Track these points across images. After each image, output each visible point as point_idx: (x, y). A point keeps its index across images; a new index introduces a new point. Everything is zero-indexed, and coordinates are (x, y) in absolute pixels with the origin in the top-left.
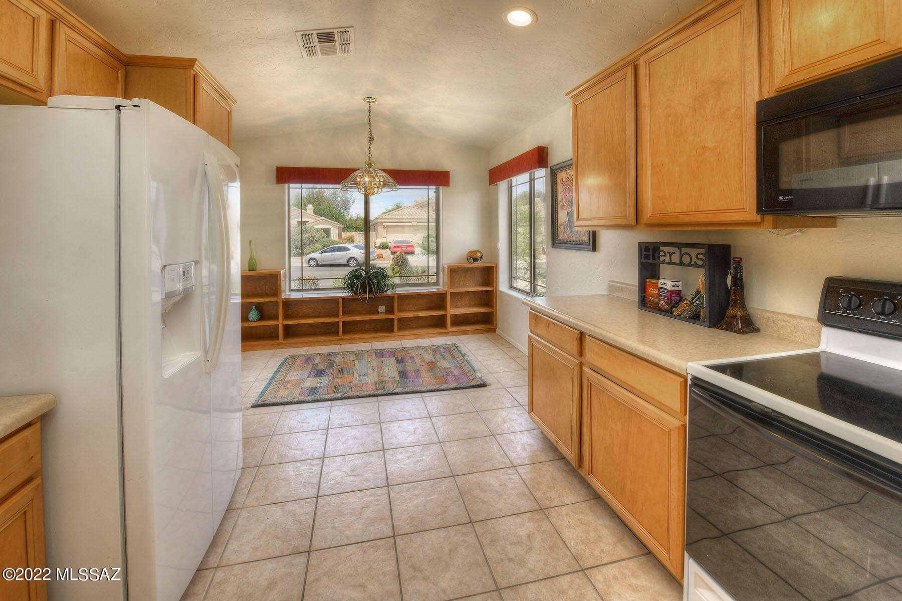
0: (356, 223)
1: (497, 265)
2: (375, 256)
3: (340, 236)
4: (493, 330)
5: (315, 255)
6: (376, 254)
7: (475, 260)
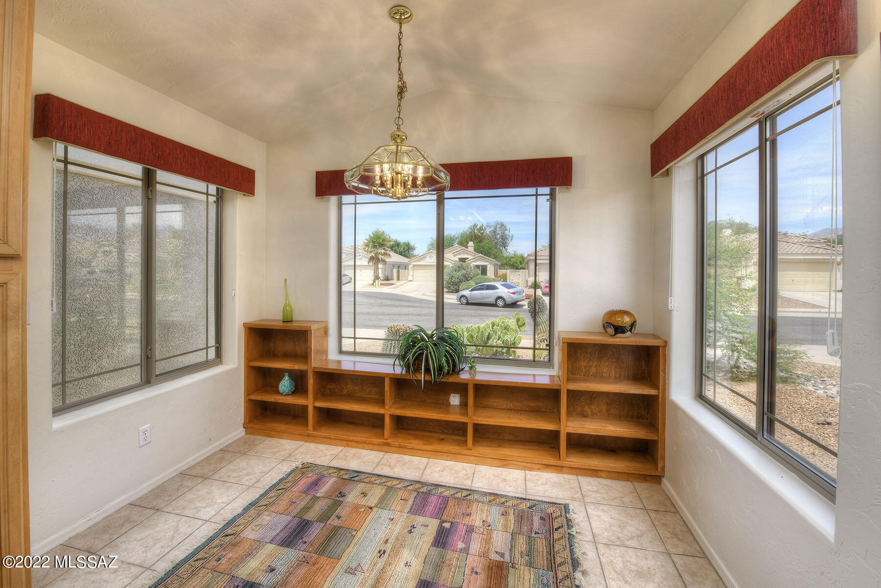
0: (512, 260)
1: (666, 344)
2: (524, 297)
3: (496, 274)
4: (656, 479)
5: (466, 293)
6: (524, 294)
7: (619, 330)
